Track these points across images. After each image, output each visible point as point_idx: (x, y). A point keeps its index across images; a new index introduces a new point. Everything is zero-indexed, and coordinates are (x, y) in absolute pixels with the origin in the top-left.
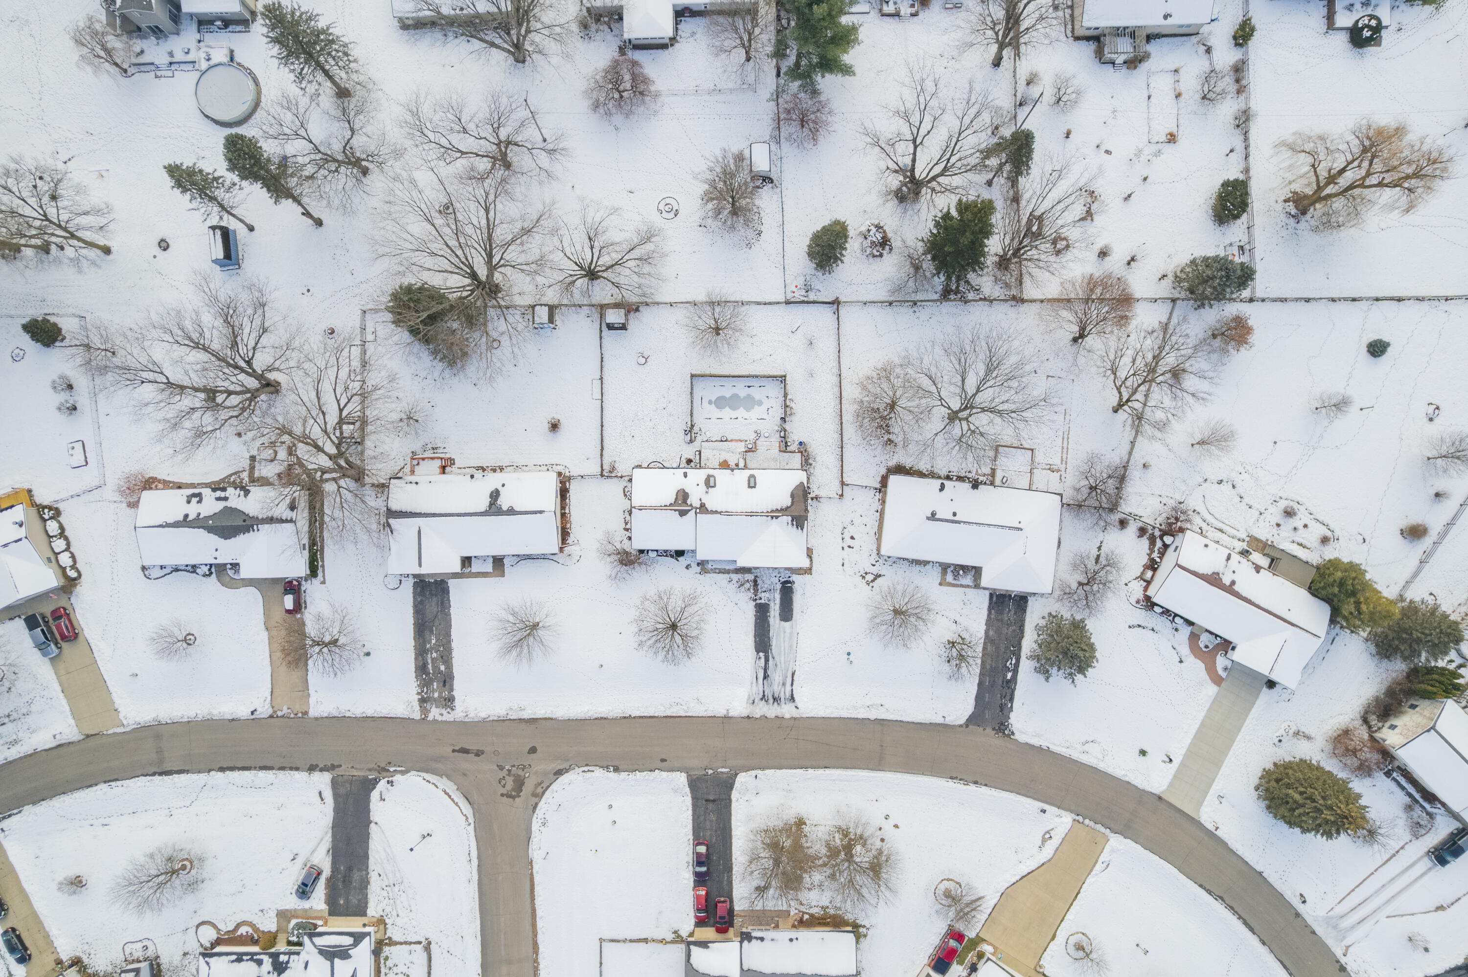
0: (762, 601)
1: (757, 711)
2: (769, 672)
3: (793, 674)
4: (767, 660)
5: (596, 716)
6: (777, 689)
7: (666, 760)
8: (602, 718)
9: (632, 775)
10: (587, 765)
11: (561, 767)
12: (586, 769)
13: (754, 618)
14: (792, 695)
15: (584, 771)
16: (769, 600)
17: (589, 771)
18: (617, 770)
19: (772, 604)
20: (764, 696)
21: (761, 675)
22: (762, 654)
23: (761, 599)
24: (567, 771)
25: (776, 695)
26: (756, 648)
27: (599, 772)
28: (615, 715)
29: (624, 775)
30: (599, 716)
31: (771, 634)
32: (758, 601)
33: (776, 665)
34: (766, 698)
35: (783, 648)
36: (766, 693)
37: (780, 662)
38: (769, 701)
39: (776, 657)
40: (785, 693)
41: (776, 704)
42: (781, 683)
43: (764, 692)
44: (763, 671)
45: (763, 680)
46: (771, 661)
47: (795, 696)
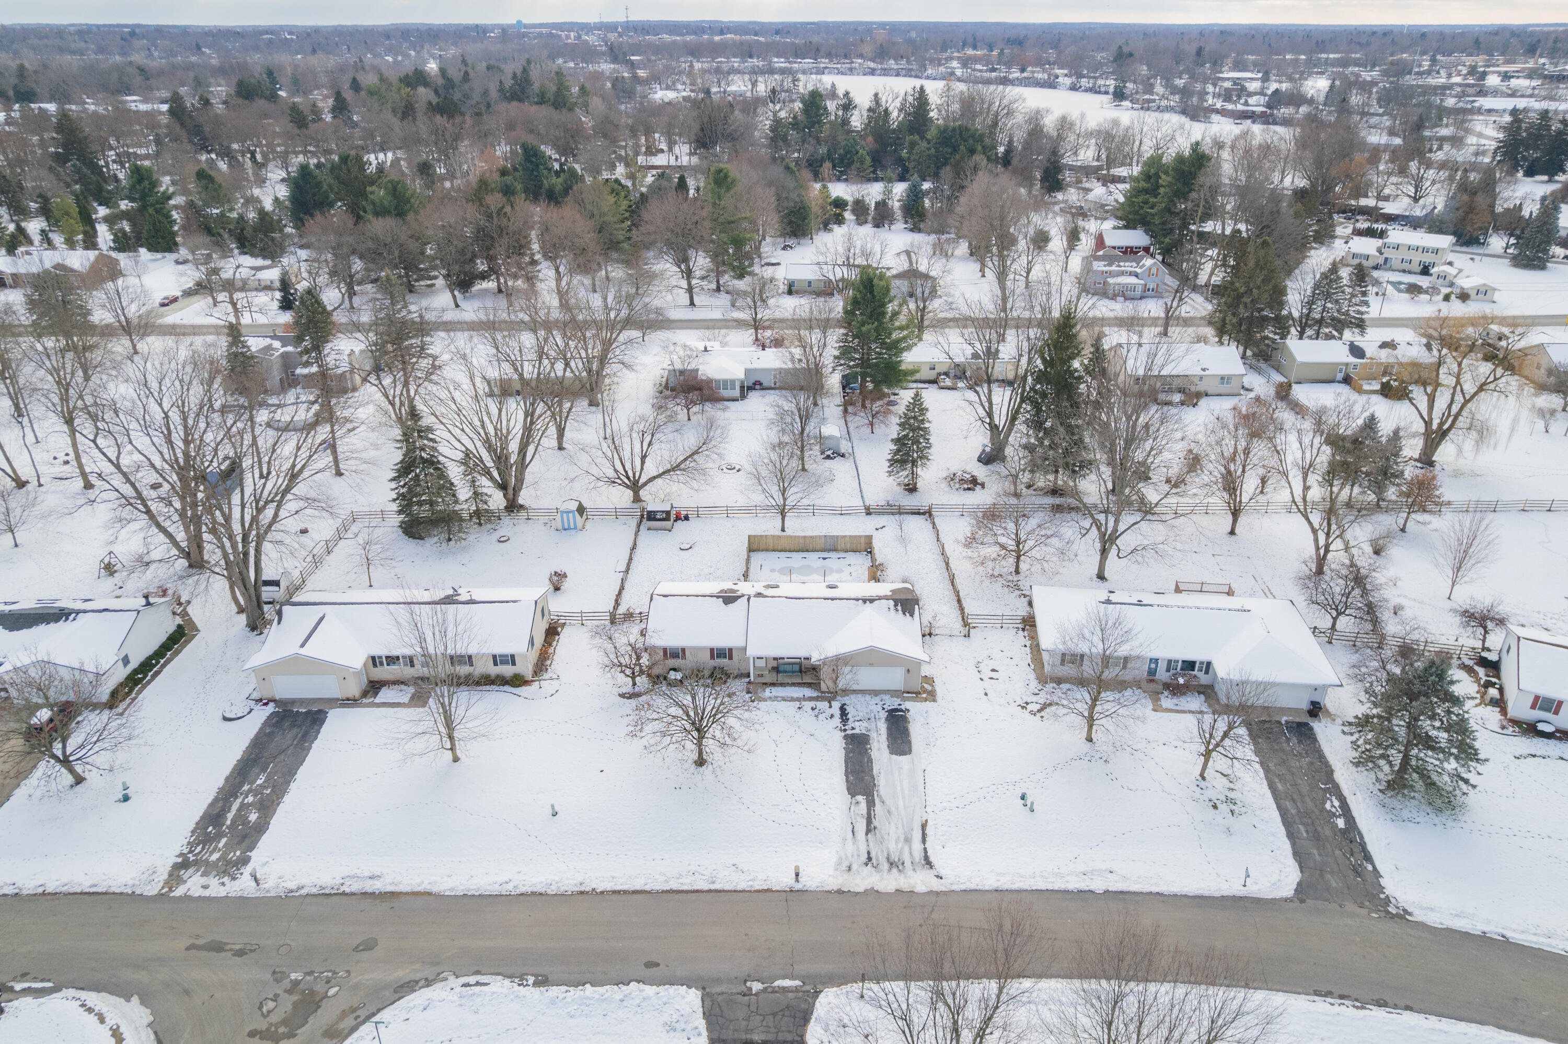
0: (857, 731)
1: (857, 882)
2: (875, 823)
3: (924, 826)
4: (871, 804)
5: (523, 890)
6: (894, 847)
7: (657, 965)
8: (533, 894)
9: (575, 993)
10: (478, 973)
11: (417, 976)
12: (472, 979)
13: (843, 751)
14: (926, 858)
15: (465, 985)
16: (868, 730)
17: (478, 984)
18: (542, 982)
19: (873, 735)
20: (870, 859)
21: (861, 826)
22: (861, 799)
23: (853, 729)
24: (429, 983)
25: (895, 857)
26: (848, 789)
27: (499, 986)
28: (562, 889)
29: (555, 991)
30: (529, 890)
31: (875, 771)
32: (849, 732)
33: (889, 812)
34: (874, 861)
35: (899, 788)
36: (873, 855)
37: (897, 808)
38: (880, 867)
39: (887, 802)
40: (911, 854)
41: (895, 870)
42: (902, 840)
43: (869, 853)
44: (865, 821)
45: (867, 834)
46: (878, 807)
47: (932, 859)
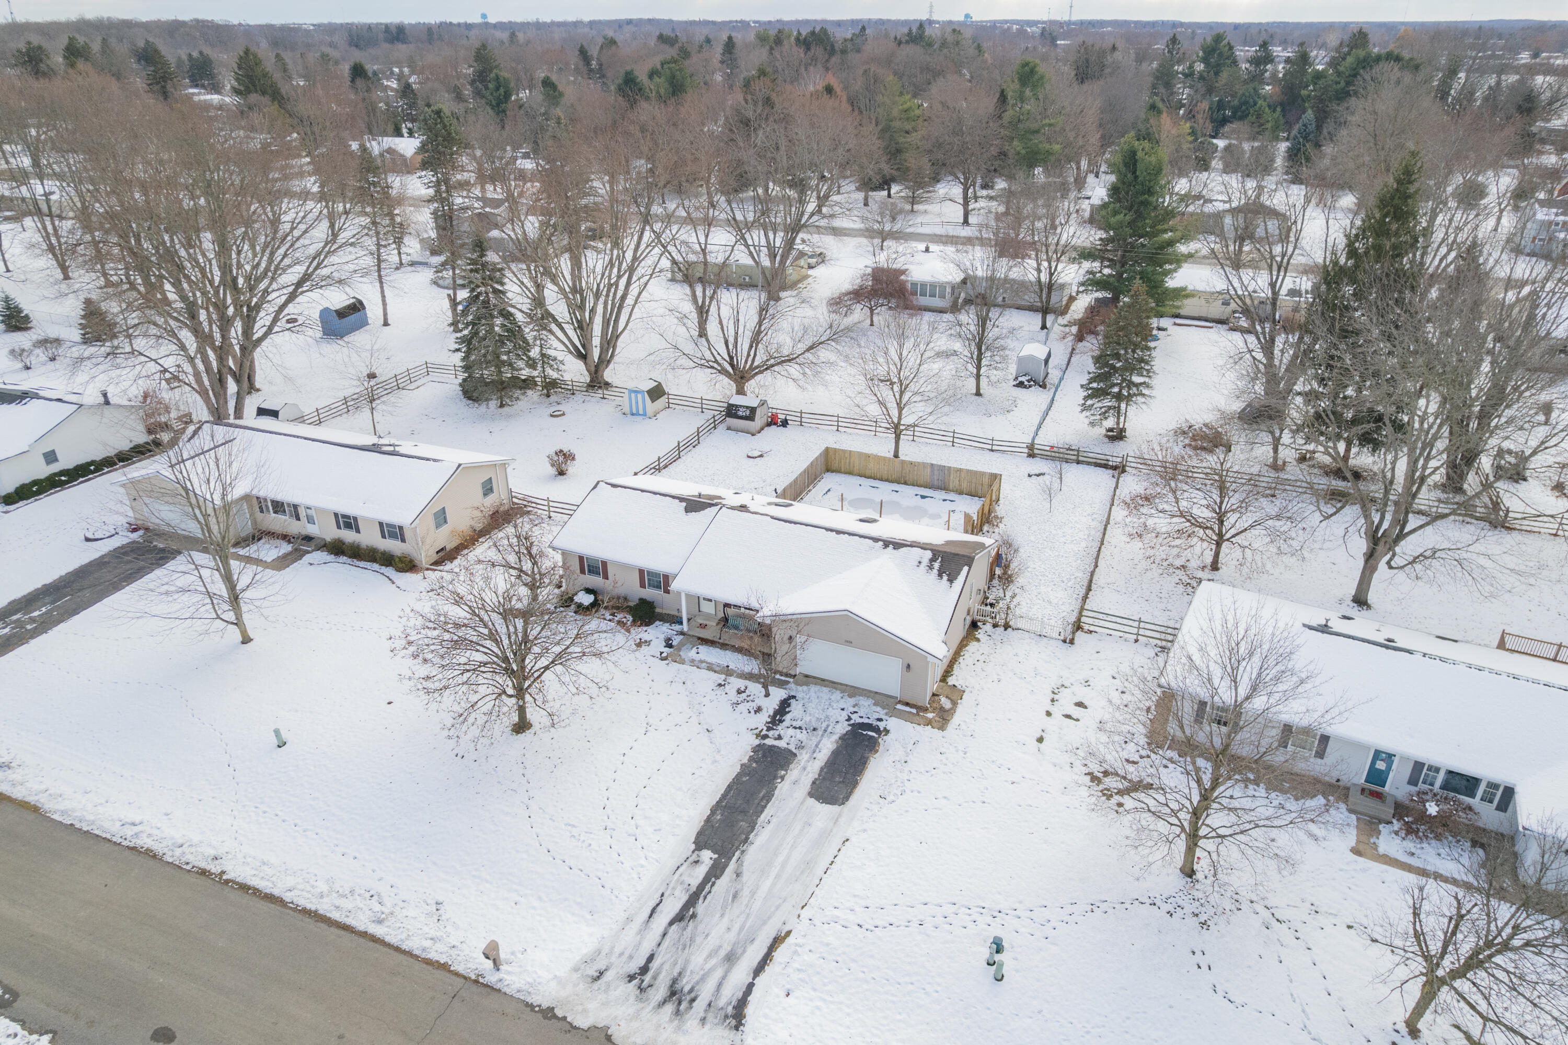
0: (782, 744)
1: (592, 1006)
2: (701, 908)
3: (777, 941)
4: (715, 872)
5: (140, 842)
6: (699, 962)
8: (147, 852)
13: (737, 769)
14: (742, 1004)
16: (801, 747)
19: (803, 756)
20: (644, 970)
21: (672, 907)
22: (707, 856)
23: (780, 738)
25: (686, 984)
26: (700, 834)
30: (148, 845)
31: (763, 817)
32: (769, 742)
33: (735, 896)
34: (648, 978)
35: (781, 859)
36: (654, 965)
37: (753, 893)
38: (651, 991)
39: (745, 877)
40: (720, 985)
41: (669, 1008)
42: (722, 953)
43: (651, 958)
44: (685, 898)
45: (671, 923)
46: (724, 883)
47: (749, 1010)
